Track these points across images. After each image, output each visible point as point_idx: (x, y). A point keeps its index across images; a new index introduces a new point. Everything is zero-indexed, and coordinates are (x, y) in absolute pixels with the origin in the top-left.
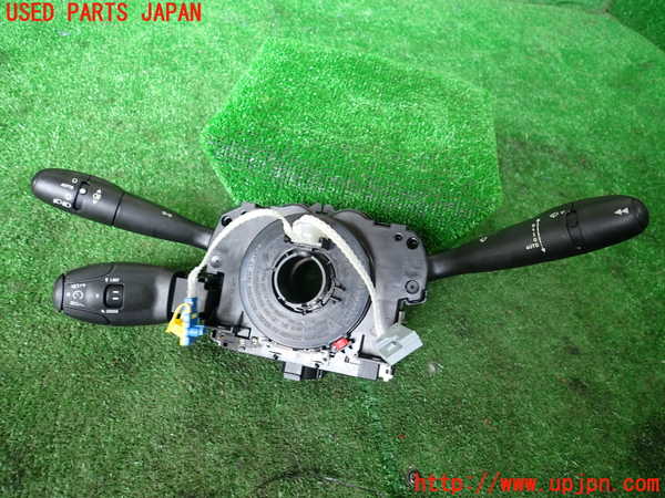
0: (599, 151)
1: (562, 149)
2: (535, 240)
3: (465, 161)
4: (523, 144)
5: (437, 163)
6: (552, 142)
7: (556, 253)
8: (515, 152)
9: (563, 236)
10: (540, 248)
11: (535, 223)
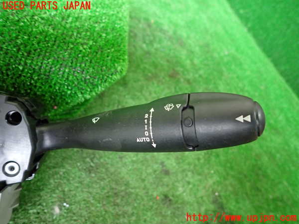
0: (188, 37)
1: (171, 33)
2: (146, 133)
3: (97, 29)
4: (149, 25)
5: (68, 26)
6: (166, 27)
7: (166, 146)
8: (144, 30)
9: (176, 132)
10: (151, 143)
11: (149, 113)
